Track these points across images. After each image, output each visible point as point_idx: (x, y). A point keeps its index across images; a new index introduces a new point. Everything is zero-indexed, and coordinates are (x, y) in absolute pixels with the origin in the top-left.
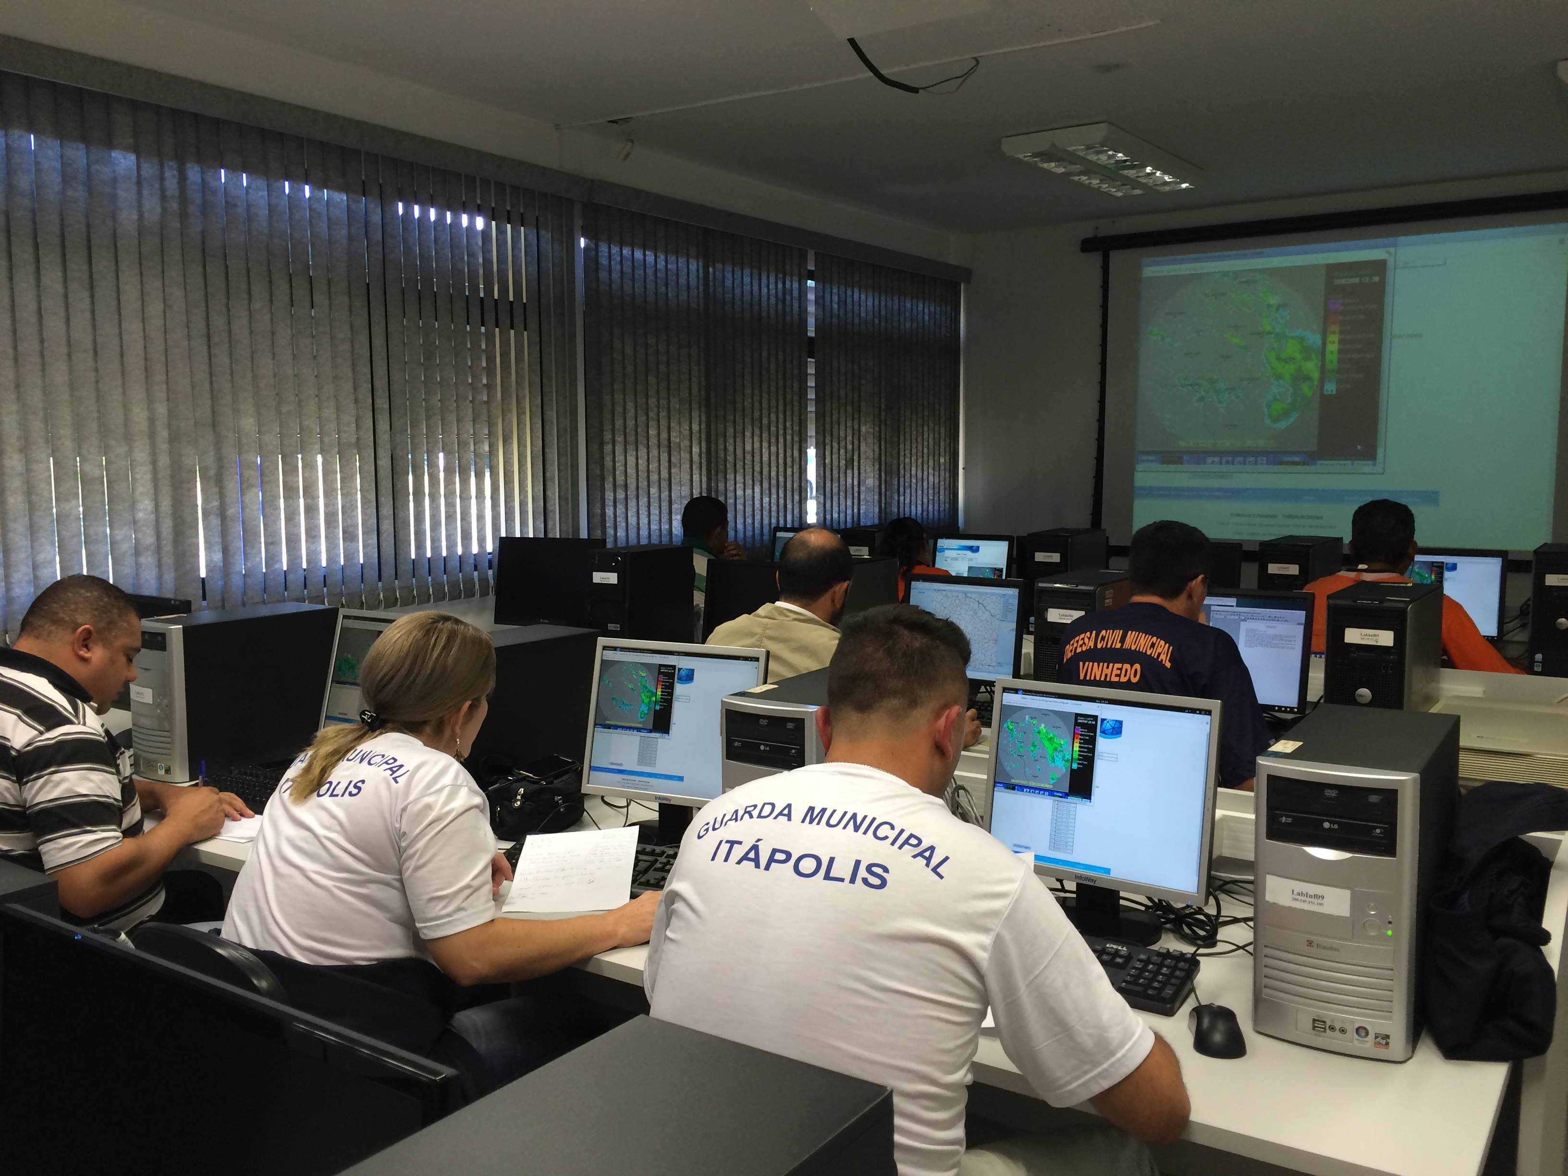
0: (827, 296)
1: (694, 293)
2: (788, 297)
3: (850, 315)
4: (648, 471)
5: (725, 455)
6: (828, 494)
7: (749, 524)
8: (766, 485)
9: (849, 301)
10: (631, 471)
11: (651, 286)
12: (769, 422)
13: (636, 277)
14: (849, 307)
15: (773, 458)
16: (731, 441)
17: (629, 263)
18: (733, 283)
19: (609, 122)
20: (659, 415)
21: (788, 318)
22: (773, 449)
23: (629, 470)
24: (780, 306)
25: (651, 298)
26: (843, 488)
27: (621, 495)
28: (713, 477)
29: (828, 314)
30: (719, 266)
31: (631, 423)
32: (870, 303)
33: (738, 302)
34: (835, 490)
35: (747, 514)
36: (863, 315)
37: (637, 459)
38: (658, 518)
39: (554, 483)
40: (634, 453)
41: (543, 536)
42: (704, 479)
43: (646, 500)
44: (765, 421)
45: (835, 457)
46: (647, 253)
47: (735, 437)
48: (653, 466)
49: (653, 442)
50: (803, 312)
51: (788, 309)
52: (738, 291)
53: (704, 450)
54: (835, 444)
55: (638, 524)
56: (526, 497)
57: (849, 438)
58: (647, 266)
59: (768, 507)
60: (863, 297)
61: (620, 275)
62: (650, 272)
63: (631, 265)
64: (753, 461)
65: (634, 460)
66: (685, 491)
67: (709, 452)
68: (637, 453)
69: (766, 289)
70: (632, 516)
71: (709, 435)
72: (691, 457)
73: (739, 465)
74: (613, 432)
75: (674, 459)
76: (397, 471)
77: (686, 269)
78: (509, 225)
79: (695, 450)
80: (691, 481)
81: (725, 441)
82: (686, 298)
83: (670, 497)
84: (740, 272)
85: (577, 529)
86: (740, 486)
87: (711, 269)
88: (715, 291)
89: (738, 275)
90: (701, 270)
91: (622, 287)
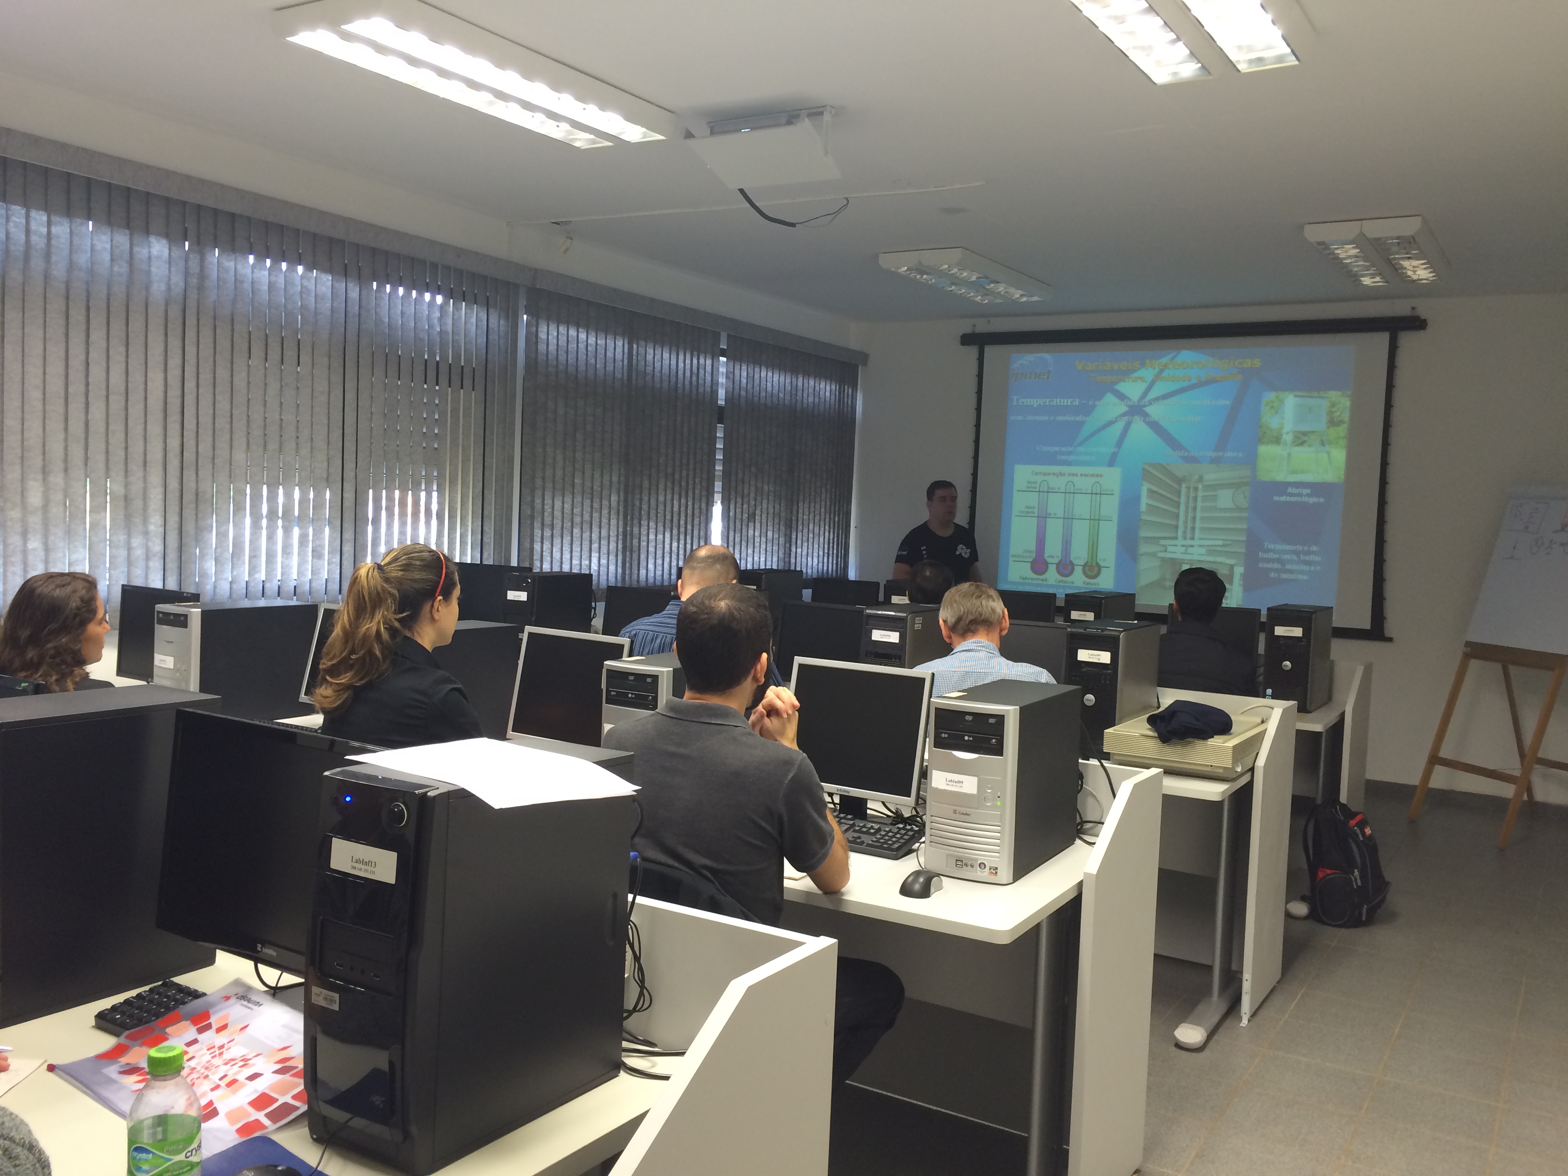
0: (737, 372)
1: (619, 364)
2: (702, 371)
3: (757, 389)
4: (572, 514)
5: (641, 504)
7: (659, 564)
8: (675, 532)
9: (757, 376)
10: (557, 513)
11: (582, 357)
12: (681, 478)
13: (570, 350)
14: (757, 381)
15: (683, 509)
16: (646, 492)
17: (565, 338)
18: (654, 357)
19: (553, 223)
20: (584, 468)
21: (701, 390)
22: (683, 501)
23: (555, 513)
24: (694, 378)
25: (582, 368)
26: (744, 538)
27: (548, 533)
28: (629, 523)
29: (737, 387)
30: (642, 343)
31: (559, 473)
32: (776, 379)
33: (657, 374)
34: (737, 539)
35: (657, 556)
36: (769, 389)
37: (563, 503)
38: (579, 554)
39: (491, 518)
40: (561, 498)
41: (479, 563)
42: (621, 523)
43: (569, 538)
44: (677, 476)
45: (739, 511)
46: (580, 330)
47: (650, 489)
48: (577, 511)
49: (578, 489)
50: (714, 384)
51: (701, 382)
52: (658, 365)
53: (622, 498)
54: (739, 500)
55: (562, 558)
56: (466, 530)
57: (752, 495)
58: (580, 340)
59: (676, 551)
60: (770, 374)
61: (556, 347)
62: (582, 346)
63: (566, 340)
64: (665, 510)
65: (560, 504)
66: (604, 533)
67: (626, 501)
68: (563, 498)
69: (683, 365)
70: (556, 551)
71: (626, 486)
72: (610, 505)
73: (653, 513)
74: (544, 479)
75: (596, 505)
76: (359, 502)
77: (613, 346)
78: (464, 303)
79: (614, 498)
80: (609, 525)
81: (641, 493)
82: (612, 368)
83: (591, 537)
84: (660, 349)
85: (508, 558)
86: (652, 531)
87: (635, 346)
88: (637, 365)
89: (658, 352)
90: (626, 347)
91: (557, 357)
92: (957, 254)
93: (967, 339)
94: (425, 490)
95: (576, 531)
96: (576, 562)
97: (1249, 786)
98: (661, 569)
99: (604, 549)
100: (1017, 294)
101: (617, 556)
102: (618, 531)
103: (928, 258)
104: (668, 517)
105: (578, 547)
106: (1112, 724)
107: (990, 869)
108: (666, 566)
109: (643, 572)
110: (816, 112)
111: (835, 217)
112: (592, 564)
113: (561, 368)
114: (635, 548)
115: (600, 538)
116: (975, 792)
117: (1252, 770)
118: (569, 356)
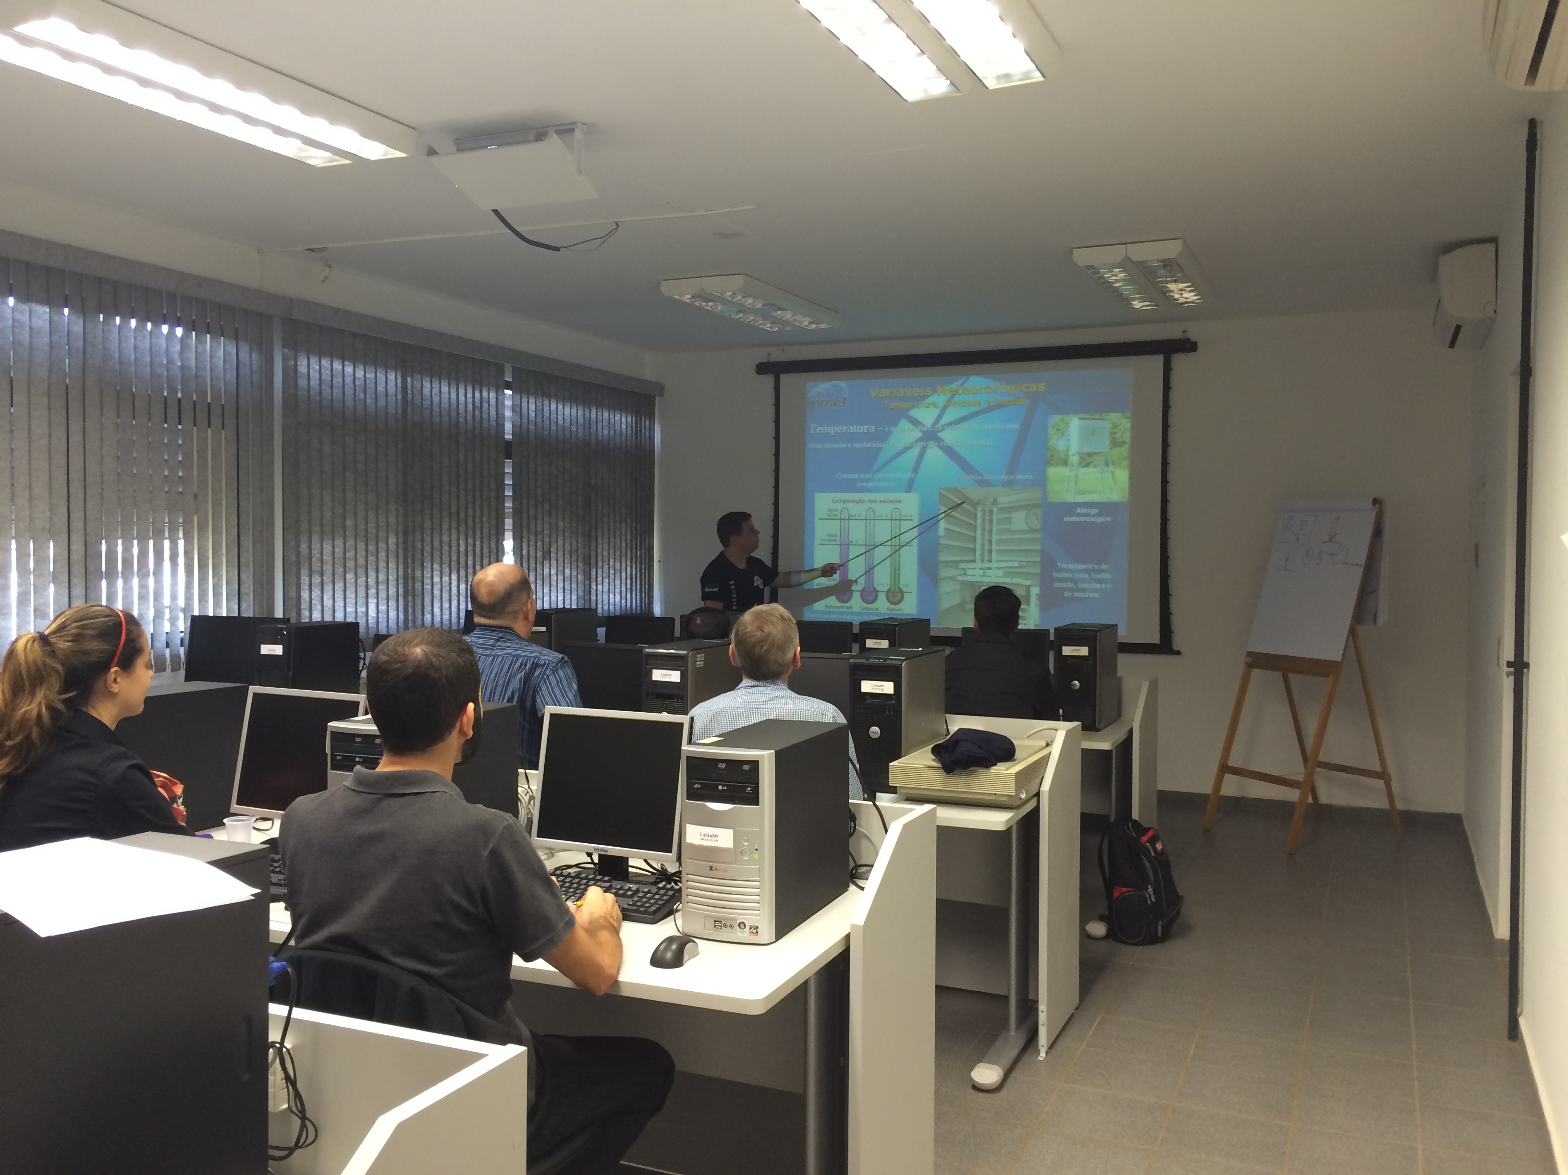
0: (524, 405)
1: (392, 399)
2: (485, 405)
3: (547, 422)
4: (345, 558)
5: (422, 545)
7: (446, 608)
8: (462, 573)
9: (546, 409)
10: (327, 558)
11: (349, 392)
12: (466, 516)
13: (335, 384)
14: (546, 414)
15: (470, 549)
16: (428, 532)
17: (328, 372)
18: (431, 391)
19: (307, 250)
20: (356, 509)
21: (485, 424)
22: (470, 541)
23: (325, 558)
24: (477, 413)
25: (349, 403)
26: (539, 577)
27: (316, 580)
28: (410, 565)
29: (525, 421)
30: (417, 377)
31: (328, 515)
32: (567, 411)
33: (436, 408)
35: (443, 599)
36: (560, 422)
37: (333, 547)
38: (354, 601)
39: (249, 567)
40: (330, 542)
41: (236, 615)
42: (401, 567)
43: (342, 584)
44: (462, 515)
45: (532, 548)
46: (346, 363)
47: (432, 529)
48: (350, 554)
49: (350, 532)
50: (500, 418)
51: (485, 416)
52: (436, 399)
53: (401, 540)
54: (532, 537)
55: (334, 606)
56: (221, 580)
57: (546, 532)
58: (346, 374)
60: (560, 406)
61: (318, 382)
62: (349, 380)
63: (330, 373)
65: (331, 549)
66: (382, 577)
67: (405, 542)
68: (334, 542)
69: (464, 399)
70: (328, 599)
71: (406, 527)
72: (388, 546)
73: (436, 555)
74: (310, 522)
75: (371, 548)
76: (90, 555)
77: (384, 380)
78: (208, 336)
79: (392, 540)
80: (388, 568)
81: (422, 533)
82: (384, 404)
83: (367, 582)
84: (438, 382)
85: (271, 607)
86: (436, 573)
87: (409, 380)
88: (413, 398)
89: (436, 385)
90: (399, 381)
91: (320, 393)
92: (739, 281)
93: (763, 368)
94: (170, 538)
95: (350, 576)
96: (350, 609)
97: (1036, 812)
98: (448, 613)
99: (383, 594)
100: (805, 322)
101: (397, 600)
102: (398, 575)
103: (713, 285)
104: (454, 558)
105: (352, 593)
106: (898, 756)
107: (750, 928)
108: (454, 609)
109: (428, 617)
110: (566, 130)
111: (604, 242)
112: (370, 611)
113: (326, 403)
114: (418, 593)
115: (377, 583)
116: (732, 846)
117: (1038, 795)
118: (335, 391)
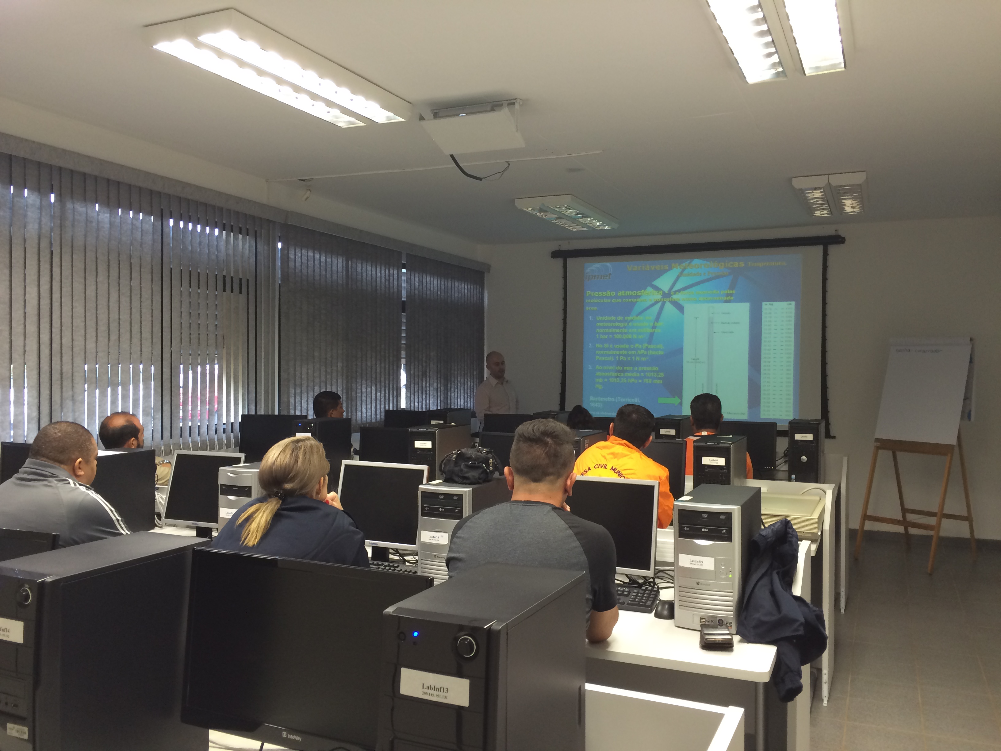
0: (413, 278)
1: (340, 274)
2: (392, 279)
3: (425, 289)
5: (356, 368)
6: (412, 392)
8: (378, 386)
9: (424, 281)
11: (317, 270)
12: (381, 349)
13: (309, 265)
14: (425, 284)
15: (383, 370)
16: (359, 360)
17: (306, 258)
18: (362, 270)
19: (300, 180)
20: (320, 345)
21: (391, 291)
22: (383, 365)
23: (303, 376)
24: (387, 283)
25: (317, 278)
26: (420, 388)
27: (298, 391)
28: (349, 381)
29: (413, 288)
30: (354, 260)
31: (305, 349)
32: (435, 282)
33: (364, 280)
34: (416, 389)
36: (432, 289)
37: (308, 370)
39: (261, 382)
40: (306, 366)
42: (345, 382)
44: (378, 349)
45: (416, 369)
46: (315, 252)
47: (362, 358)
49: (317, 359)
50: (399, 286)
51: (391, 285)
52: (364, 274)
53: (345, 365)
54: (417, 363)
57: (424, 359)
58: (315, 259)
59: (379, 399)
60: (432, 279)
61: (300, 264)
62: (317, 262)
64: (371, 372)
65: (306, 371)
67: (347, 366)
68: (308, 366)
69: (380, 274)
70: (304, 403)
71: (347, 356)
72: (337, 369)
73: (364, 374)
74: (295, 354)
75: (329, 370)
76: (174, 374)
77: (336, 263)
78: (241, 235)
79: (340, 364)
80: (337, 383)
81: (356, 360)
82: (336, 278)
84: (366, 264)
85: (273, 410)
86: (364, 386)
87: (350, 262)
88: (352, 274)
89: (364, 265)
90: (344, 263)
91: (301, 271)
92: (569, 199)
93: (556, 254)
97: (822, 544)
98: (370, 411)
100: (597, 224)
102: (343, 387)
103: (551, 201)
104: (374, 376)
108: (373, 409)
109: (359, 414)
110: (511, 103)
111: (499, 177)
113: (305, 277)
114: (354, 398)
116: (713, 569)
118: (309, 270)
